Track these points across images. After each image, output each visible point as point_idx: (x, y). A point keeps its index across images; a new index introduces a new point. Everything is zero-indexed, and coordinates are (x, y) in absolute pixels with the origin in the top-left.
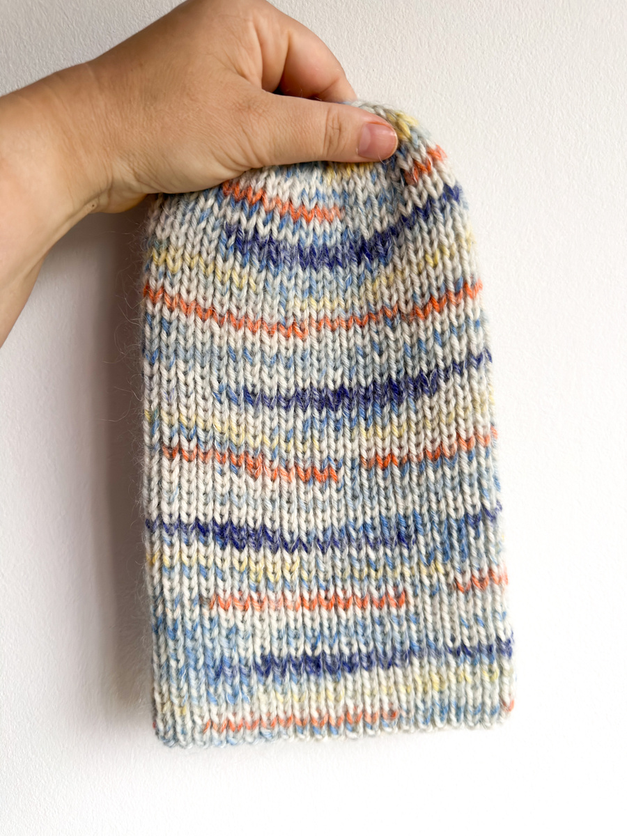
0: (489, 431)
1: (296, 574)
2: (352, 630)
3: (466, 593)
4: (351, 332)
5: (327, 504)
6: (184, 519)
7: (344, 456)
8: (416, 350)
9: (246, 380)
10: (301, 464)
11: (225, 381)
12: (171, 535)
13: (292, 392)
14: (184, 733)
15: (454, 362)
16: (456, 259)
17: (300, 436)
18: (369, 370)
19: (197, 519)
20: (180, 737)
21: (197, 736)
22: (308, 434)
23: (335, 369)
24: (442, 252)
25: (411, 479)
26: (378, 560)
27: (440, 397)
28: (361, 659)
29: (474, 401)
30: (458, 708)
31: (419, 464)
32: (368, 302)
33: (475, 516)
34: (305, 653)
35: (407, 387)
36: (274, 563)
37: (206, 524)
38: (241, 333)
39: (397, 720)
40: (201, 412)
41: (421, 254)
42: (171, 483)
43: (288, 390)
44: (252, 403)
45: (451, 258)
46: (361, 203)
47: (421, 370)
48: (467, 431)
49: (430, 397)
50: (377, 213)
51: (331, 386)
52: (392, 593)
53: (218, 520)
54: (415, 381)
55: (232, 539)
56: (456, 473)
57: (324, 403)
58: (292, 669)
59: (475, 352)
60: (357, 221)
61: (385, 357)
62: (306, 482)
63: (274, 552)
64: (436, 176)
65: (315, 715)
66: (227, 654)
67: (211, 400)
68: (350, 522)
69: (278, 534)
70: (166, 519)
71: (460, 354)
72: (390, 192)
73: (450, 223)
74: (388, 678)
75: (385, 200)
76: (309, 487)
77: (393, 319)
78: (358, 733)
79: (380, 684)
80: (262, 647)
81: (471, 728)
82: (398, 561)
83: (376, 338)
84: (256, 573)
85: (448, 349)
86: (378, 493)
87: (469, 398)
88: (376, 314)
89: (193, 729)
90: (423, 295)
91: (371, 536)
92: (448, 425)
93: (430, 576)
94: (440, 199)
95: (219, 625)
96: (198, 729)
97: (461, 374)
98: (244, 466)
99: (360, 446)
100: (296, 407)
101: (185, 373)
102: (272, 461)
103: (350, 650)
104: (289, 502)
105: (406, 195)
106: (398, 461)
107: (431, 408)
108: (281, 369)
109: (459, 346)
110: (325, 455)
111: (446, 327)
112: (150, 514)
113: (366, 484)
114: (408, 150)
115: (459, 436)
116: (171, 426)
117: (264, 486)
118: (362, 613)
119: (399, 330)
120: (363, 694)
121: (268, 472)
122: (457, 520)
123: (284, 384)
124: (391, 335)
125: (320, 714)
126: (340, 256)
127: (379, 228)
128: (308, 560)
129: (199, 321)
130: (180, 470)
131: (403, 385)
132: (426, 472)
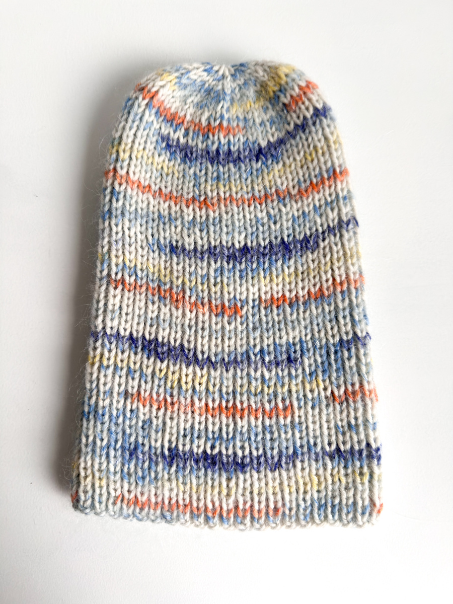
0: (357, 276)
1: (204, 386)
2: (246, 435)
3: (341, 404)
4: (252, 208)
5: (233, 333)
6: (122, 333)
7: (247, 297)
8: (301, 220)
9: (171, 237)
10: (214, 302)
11: (156, 236)
12: (111, 343)
13: (206, 247)
14: (100, 502)
15: (329, 226)
16: (327, 156)
17: (212, 281)
18: (267, 234)
19: (131, 334)
20: (97, 505)
21: (110, 507)
22: (219, 280)
23: (240, 233)
24: (317, 152)
25: (298, 314)
26: (270, 379)
27: (319, 252)
28: (252, 460)
29: (345, 254)
30: (333, 506)
31: (305, 303)
32: (265, 187)
33: (348, 341)
34: (205, 452)
35: (295, 247)
36: (187, 375)
37: (137, 338)
38: (167, 204)
39: (280, 517)
40: (139, 258)
41: (302, 153)
42: (114, 305)
43: (203, 246)
44: (176, 253)
45: (323, 154)
46: (258, 125)
47: (305, 234)
48: (340, 276)
49: (312, 253)
50: (269, 130)
51: (237, 246)
52: (281, 405)
53: (147, 337)
54: (301, 242)
55: (156, 352)
56: (332, 308)
57: (231, 257)
58: (193, 463)
59: (345, 219)
60: (255, 135)
61: (278, 225)
62: (216, 315)
63: (187, 366)
64: (307, 103)
65: (210, 506)
66: (140, 440)
67: (146, 249)
68: (250, 347)
69: (192, 353)
70: (108, 331)
71: (333, 220)
72: (277, 117)
73: (320, 132)
74: (274, 479)
75: (274, 123)
76: (219, 319)
77: (284, 199)
78: (245, 525)
79: (267, 484)
80: (170, 442)
81: (344, 525)
82: (286, 380)
83: (272, 212)
84: (172, 382)
85: (324, 218)
86: (273, 326)
87: (341, 253)
88: (272, 195)
89: (108, 499)
90: (305, 181)
91: (267, 359)
92: (326, 272)
93: (312, 391)
94: (312, 117)
95: (137, 417)
96: (111, 500)
97: (335, 235)
98: (169, 298)
99: (259, 290)
100: (208, 258)
101: (129, 229)
102: (190, 297)
103: (243, 453)
104: (203, 329)
105: (289, 118)
106: (288, 301)
107: (313, 261)
108: (197, 231)
109: (333, 215)
110: (232, 296)
111: (323, 202)
112: (96, 327)
113: (264, 319)
114: (286, 90)
115: (334, 279)
116: (117, 265)
117: (184, 315)
118: (255, 422)
119: (289, 206)
120: (251, 493)
121: (187, 304)
122: (334, 345)
123: (200, 242)
124: (283, 209)
125: (214, 505)
126: (242, 157)
127: (272, 140)
128: (215, 375)
129: (140, 193)
130: (122, 297)
131: (293, 245)
132: (310, 308)
